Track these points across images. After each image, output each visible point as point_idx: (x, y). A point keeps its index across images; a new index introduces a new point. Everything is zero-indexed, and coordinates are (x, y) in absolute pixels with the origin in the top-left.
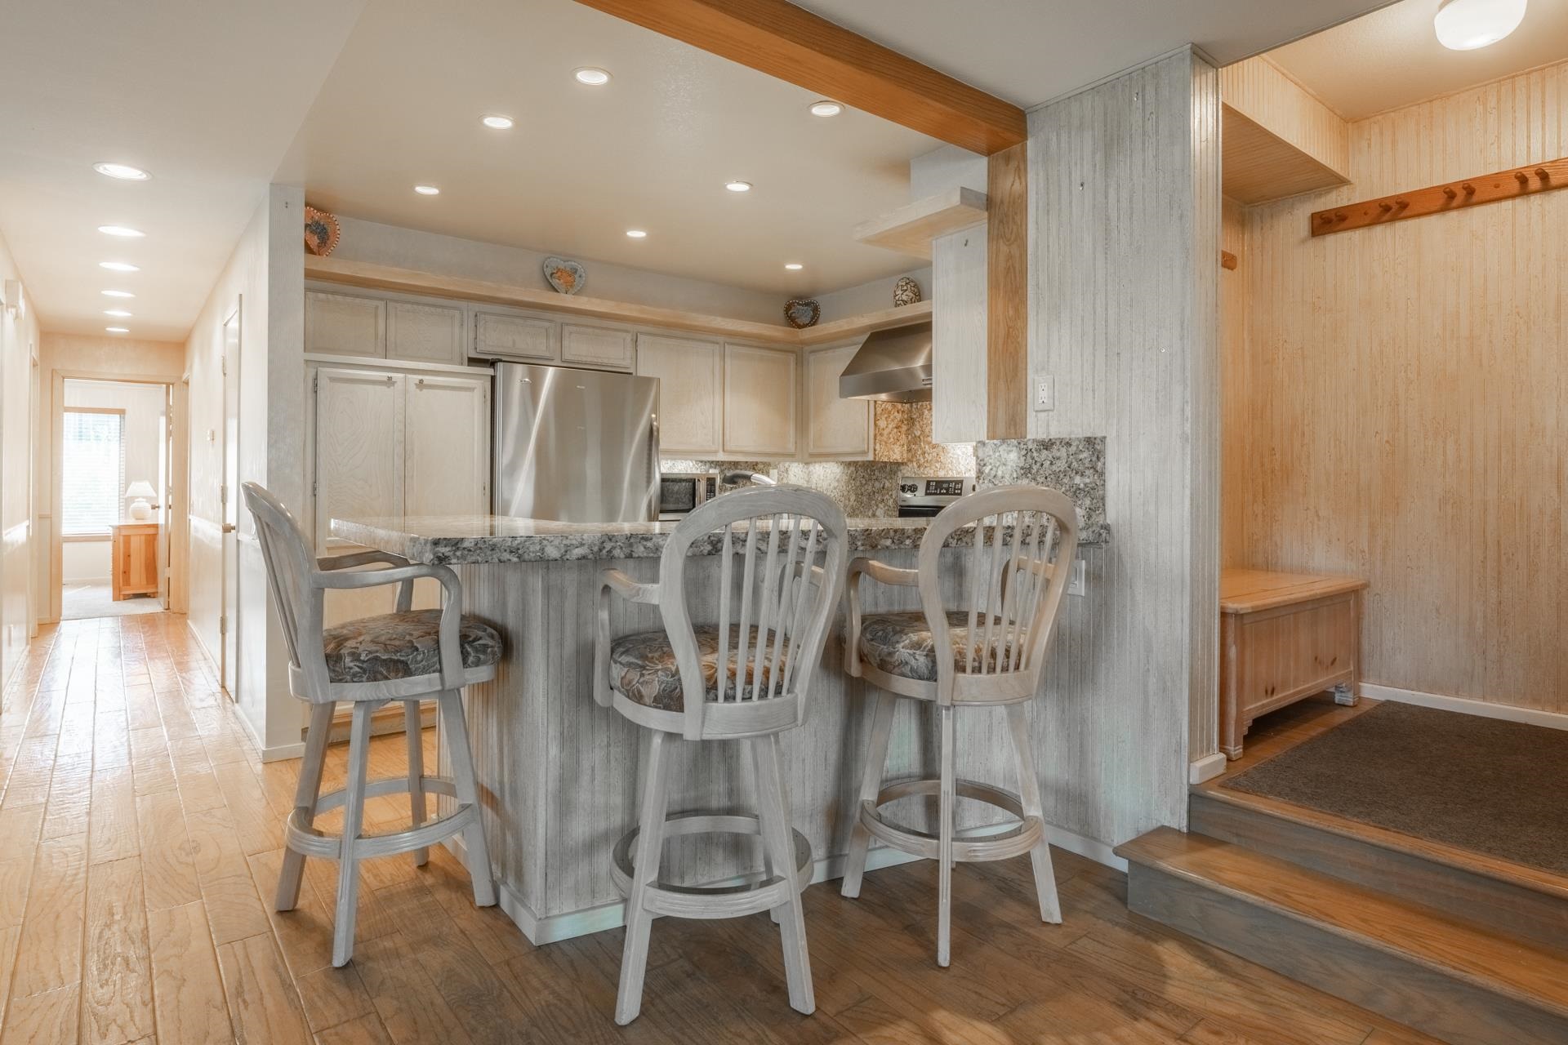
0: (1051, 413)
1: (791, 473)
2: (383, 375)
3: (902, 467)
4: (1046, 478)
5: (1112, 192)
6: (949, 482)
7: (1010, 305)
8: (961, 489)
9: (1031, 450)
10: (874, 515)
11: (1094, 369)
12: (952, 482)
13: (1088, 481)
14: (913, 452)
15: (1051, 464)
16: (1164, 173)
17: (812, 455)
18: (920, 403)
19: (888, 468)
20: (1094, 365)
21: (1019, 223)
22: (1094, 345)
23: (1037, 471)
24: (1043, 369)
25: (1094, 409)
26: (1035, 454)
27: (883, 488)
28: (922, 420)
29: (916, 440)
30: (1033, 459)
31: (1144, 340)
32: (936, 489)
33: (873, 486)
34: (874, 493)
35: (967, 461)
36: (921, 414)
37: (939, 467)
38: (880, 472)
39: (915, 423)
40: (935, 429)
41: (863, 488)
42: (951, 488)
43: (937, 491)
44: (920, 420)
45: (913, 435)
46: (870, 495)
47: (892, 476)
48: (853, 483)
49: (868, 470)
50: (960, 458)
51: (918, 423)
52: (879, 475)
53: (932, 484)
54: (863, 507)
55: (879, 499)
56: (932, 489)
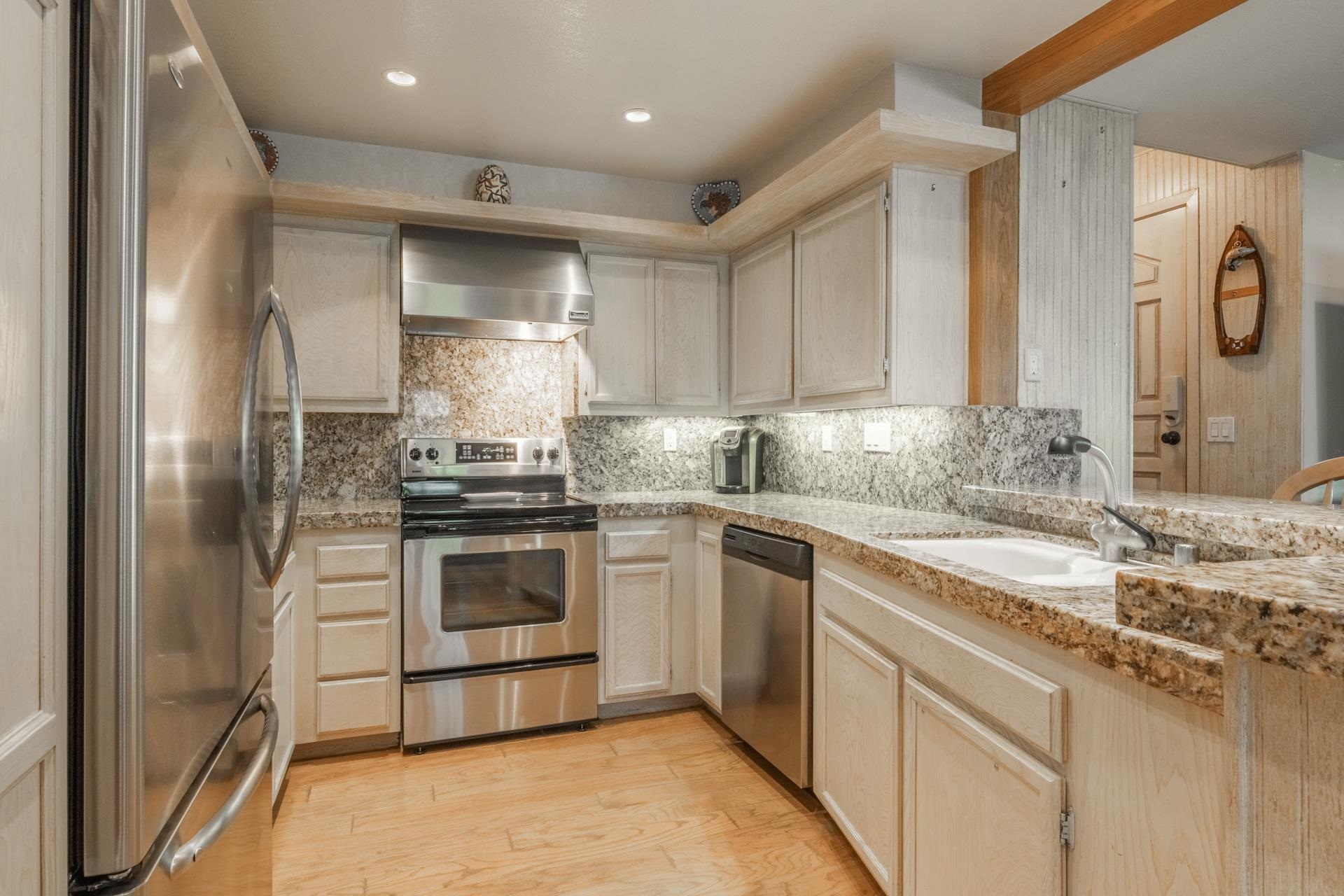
0: (1038, 384)
3: (393, 424)
4: (1041, 445)
6: (492, 446)
8: (514, 454)
9: (1030, 418)
10: (333, 495)
15: (1046, 432)
19: (365, 425)
21: (1012, 193)
23: (1035, 439)
24: (1032, 342)
26: (1033, 423)
27: (354, 454)
28: (432, 361)
29: (421, 387)
30: (1031, 427)
32: (473, 454)
33: (332, 451)
34: (334, 462)
35: (508, 420)
36: (430, 353)
37: (461, 426)
38: (347, 430)
39: (420, 364)
40: (455, 374)
41: (309, 454)
42: (500, 453)
43: (476, 457)
44: (427, 361)
45: (415, 380)
46: (324, 465)
47: (374, 436)
48: (284, 445)
49: (321, 427)
50: (496, 414)
51: (424, 365)
52: (344, 434)
53: (464, 447)
54: (307, 483)
55: (345, 470)
56: (467, 454)
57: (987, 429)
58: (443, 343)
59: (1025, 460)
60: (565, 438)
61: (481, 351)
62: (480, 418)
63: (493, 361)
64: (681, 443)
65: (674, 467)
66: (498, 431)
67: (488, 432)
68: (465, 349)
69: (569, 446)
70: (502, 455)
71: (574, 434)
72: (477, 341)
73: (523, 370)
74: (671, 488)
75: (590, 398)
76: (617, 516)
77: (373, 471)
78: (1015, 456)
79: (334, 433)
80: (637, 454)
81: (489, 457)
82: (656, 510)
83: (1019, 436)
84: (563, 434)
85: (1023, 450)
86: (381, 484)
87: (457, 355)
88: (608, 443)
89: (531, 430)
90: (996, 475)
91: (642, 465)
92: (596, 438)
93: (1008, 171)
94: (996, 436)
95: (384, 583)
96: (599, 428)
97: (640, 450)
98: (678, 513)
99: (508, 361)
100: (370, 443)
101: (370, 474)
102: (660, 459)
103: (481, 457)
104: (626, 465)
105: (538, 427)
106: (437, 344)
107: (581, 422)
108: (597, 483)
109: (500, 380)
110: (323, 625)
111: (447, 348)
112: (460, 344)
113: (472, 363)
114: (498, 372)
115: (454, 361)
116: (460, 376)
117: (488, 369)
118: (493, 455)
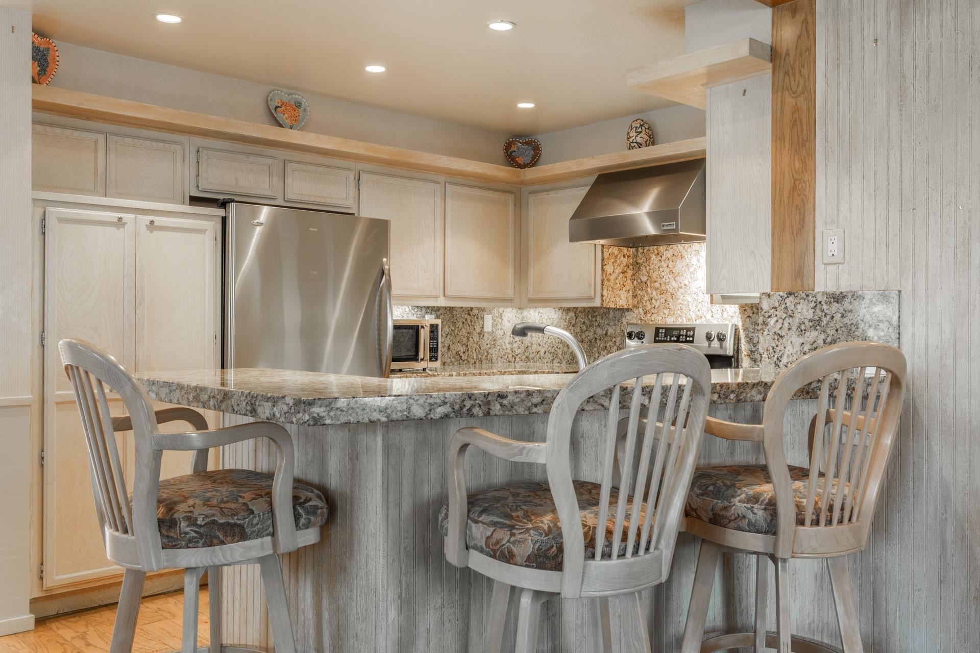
0: (840, 266)
1: (505, 319)
2: (113, 216)
3: (627, 314)
4: (837, 330)
5: (908, 50)
6: (680, 329)
7: (796, 158)
8: (693, 336)
9: (820, 302)
11: (887, 223)
12: (683, 329)
13: (882, 334)
14: (639, 297)
15: (843, 316)
16: (963, 34)
17: (531, 301)
18: (647, 248)
19: (612, 313)
20: (887, 218)
21: (807, 76)
22: (888, 199)
23: (827, 324)
24: (832, 222)
25: (888, 263)
26: (825, 307)
27: (606, 335)
28: (649, 265)
29: (643, 285)
30: (823, 311)
31: (942, 197)
32: (666, 336)
33: (595, 333)
34: (596, 340)
35: (698, 308)
36: (648, 259)
37: (667, 314)
38: (602, 318)
39: (642, 268)
40: (663, 274)
41: (584, 334)
42: (683, 336)
43: (667, 339)
44: (646, 265)
45: (639, 281)
46: (591, 342)
47: (616, 322)
48: (573, 328)
49: (590, 316)
50: (690, 304)
51: (644, 268)
52: (601, 321)
53: (661, 331)
55: (601, 346)
56: (661, 337)
57: (767, 315)
58: (655, 251)
59: (815, 345)
61: (680, 254)
62: (679, 307)
63: (688, 261)
66: (692, 317)
67: (684, 319)
68: (669, 254)
69: (744, 330)
70: (684, 338)
71: (748, 320)
72: (677, 246)
78: (801, 341)
79: (596, 321)
81: (675, 339)
83: (806, 322)
84: (740, 319)
85: (812, 335)
87: (664, 259)
89: (715, 317)
90: (778, 359)
93: (801, 56)
94: (777, 321)
99: (698, 260)
103: (670, 338)
105: (720, 314)
106: (652, 252)
107: (754, 309)
111: (658, 254)
112: (666, 250)
113: (674, 265)
114: (691, 270)
115: (663, 263)
116: (666, 276)
117: (685, 268)
118: (678, 337)
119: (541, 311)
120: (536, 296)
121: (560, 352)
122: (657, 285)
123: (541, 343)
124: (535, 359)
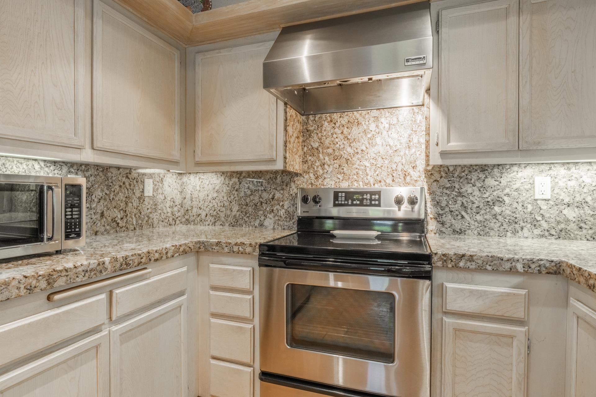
1: (166, 184)
3: (296, 179)
6: (362, 193)
8: (379, 200)
10: (261, 225)
12: (366, 193)
14: (310, 163)
17: (198, 164)
18: (319, 115)
27: (273, 199)
28: (321, 132)
29: (314, 152)
32: (346, 199)
33: (260, 197)
34: (262, 204)
35: (377, 173)
36: (320, 126)
37: (341, 178)
38: (269, 183)
39: (313, 135)
40: (337, 140)
41: (248, 199)
42: (367, 199)
43: (348, 202)
44: (318, 132)
45: (310, 147)
46: (256, 206)
47: (284, 187)
48: (236, 193)
50: (368, 169)
51: (315, 135)
52: (267, 186)
53: (340, 194)
54: (248, 217)
55: (268, 209)
56: (342, 200)
58: (328, 118)
60: (426, 187)
61: (356, 121)
62: (355, 172)
63: (365, 127)
64: (556, 192)
65: (547, 215)
66: (369, 182)
67: (361, 183)
68: (344, 121)
69: (430, 194)
70: (368, 201)
71: (435, 184)
72: (353, 113)
73: (390, 133)
74: (542, 236)
75: (440, 148)
76: (456, 267)
77: (284, 210)
79: (262, 185)
80: (502, 202)
81: (358, 202)
82: (507, 266)
84: (425, 183)
86: (288, 220)
87: (338, 125)
88: (470, 191)
89: (396, 181)
91: (508, 212)
92: (457, 186)
95: (250, 297)
96: (461, 178)
97: (506, 198)
98: (540, 272)
99: (377, 126)
100: (282, 192)
101: (282, 212)
102: (530, 208)
103: (352, 202)
104: (489, 212)
105: (402, 178)
106: (325, 119)
107: (442, 173)
108: (458, 225)
109: (371, 142)
110: (213, 320)
111: (331, 121)
112: (340, 117)
113: (349, 131)
114: (369, 136)
115: (337, 130)
116: (340, 141)
117: (362, 134)
118: (362, 201)
119: (202, 177)
120: (205, 159)
121: (222, 215)
122: (330, 151)
123: (202, 207)
124: (196, 222)
